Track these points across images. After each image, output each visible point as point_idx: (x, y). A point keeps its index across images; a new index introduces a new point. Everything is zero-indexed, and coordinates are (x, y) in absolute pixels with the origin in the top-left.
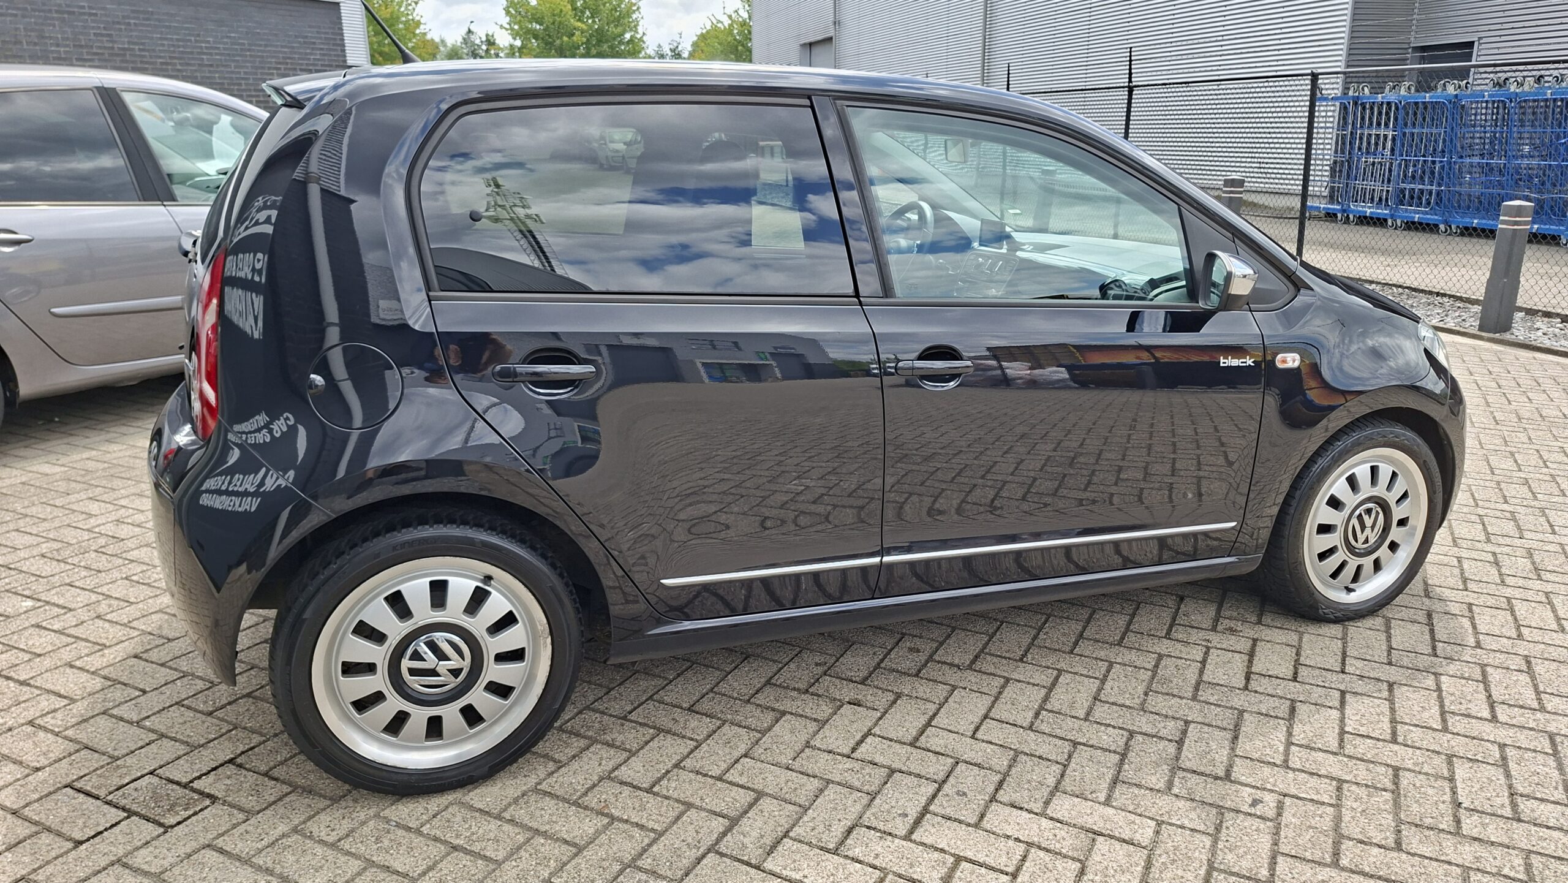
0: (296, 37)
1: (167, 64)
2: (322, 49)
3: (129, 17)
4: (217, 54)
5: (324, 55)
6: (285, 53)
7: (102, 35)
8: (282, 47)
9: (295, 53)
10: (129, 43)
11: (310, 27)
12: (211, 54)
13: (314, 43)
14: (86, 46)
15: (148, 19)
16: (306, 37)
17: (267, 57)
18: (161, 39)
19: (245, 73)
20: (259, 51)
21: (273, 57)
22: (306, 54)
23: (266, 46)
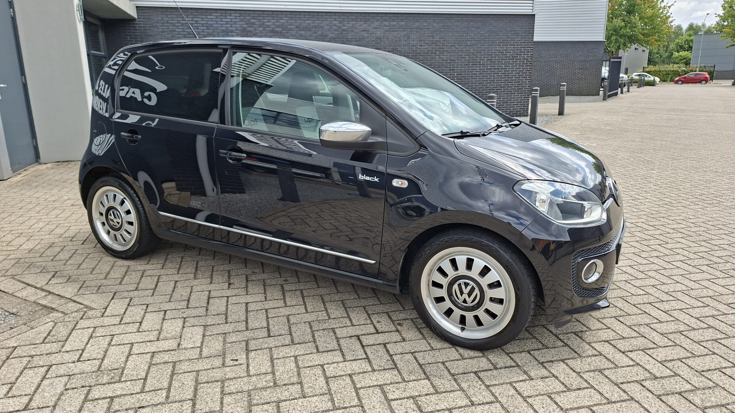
0: (511, 31)
1: (452, 46)
2: (522, 36)
3: (441, 29)
4: (473, 41)
5: (523, 38)
6: (504, 38)
7: (430, 36)
8: (503, 36)
9: (508, 38)
10: (439, 38)
11: (518, 26)
12: (471, 41)
13: (519, 33)
14: (424, 40)
15: (448, 29)
16: (516, 31)
17: (496, 41)
18: (452, 36)
19: (484, 48)
20: (492, 38)
21: (498, 40)
22: (514, 38)
23: (496, 36)
